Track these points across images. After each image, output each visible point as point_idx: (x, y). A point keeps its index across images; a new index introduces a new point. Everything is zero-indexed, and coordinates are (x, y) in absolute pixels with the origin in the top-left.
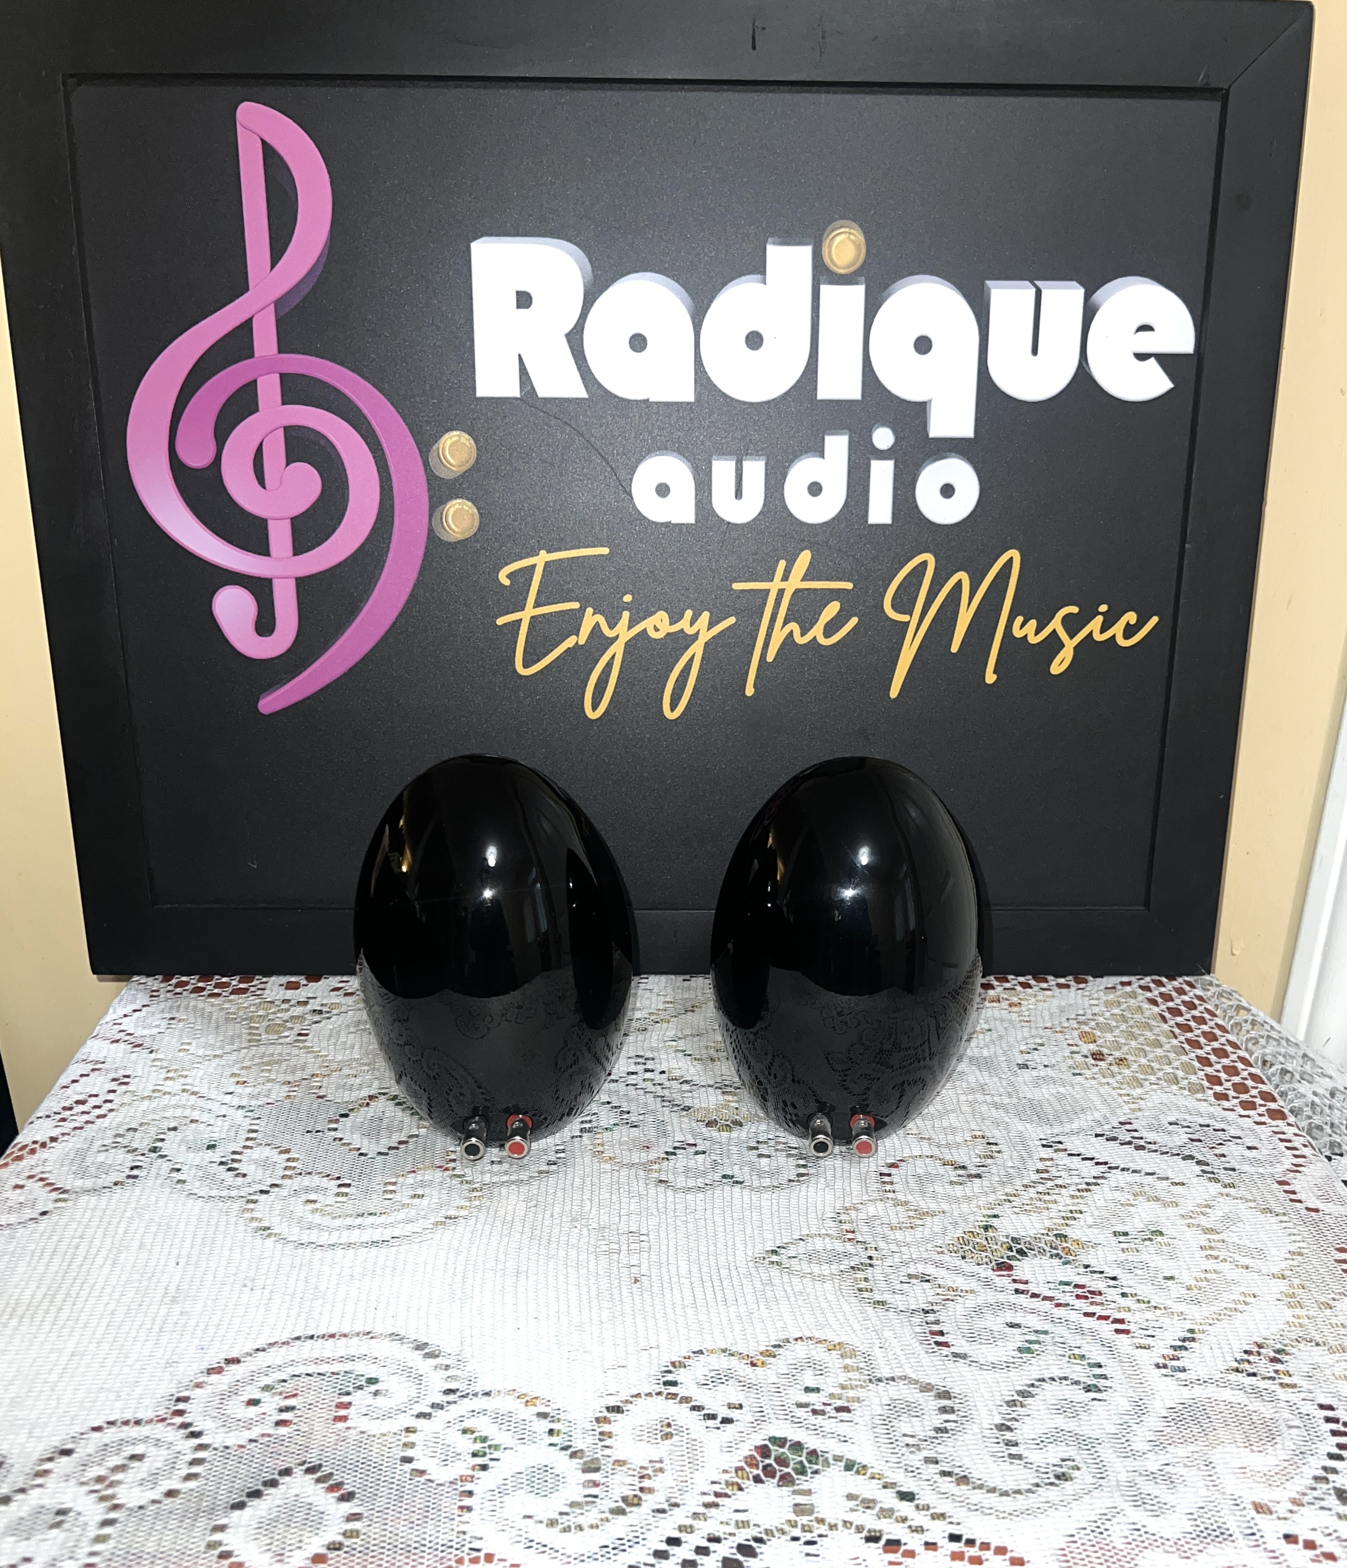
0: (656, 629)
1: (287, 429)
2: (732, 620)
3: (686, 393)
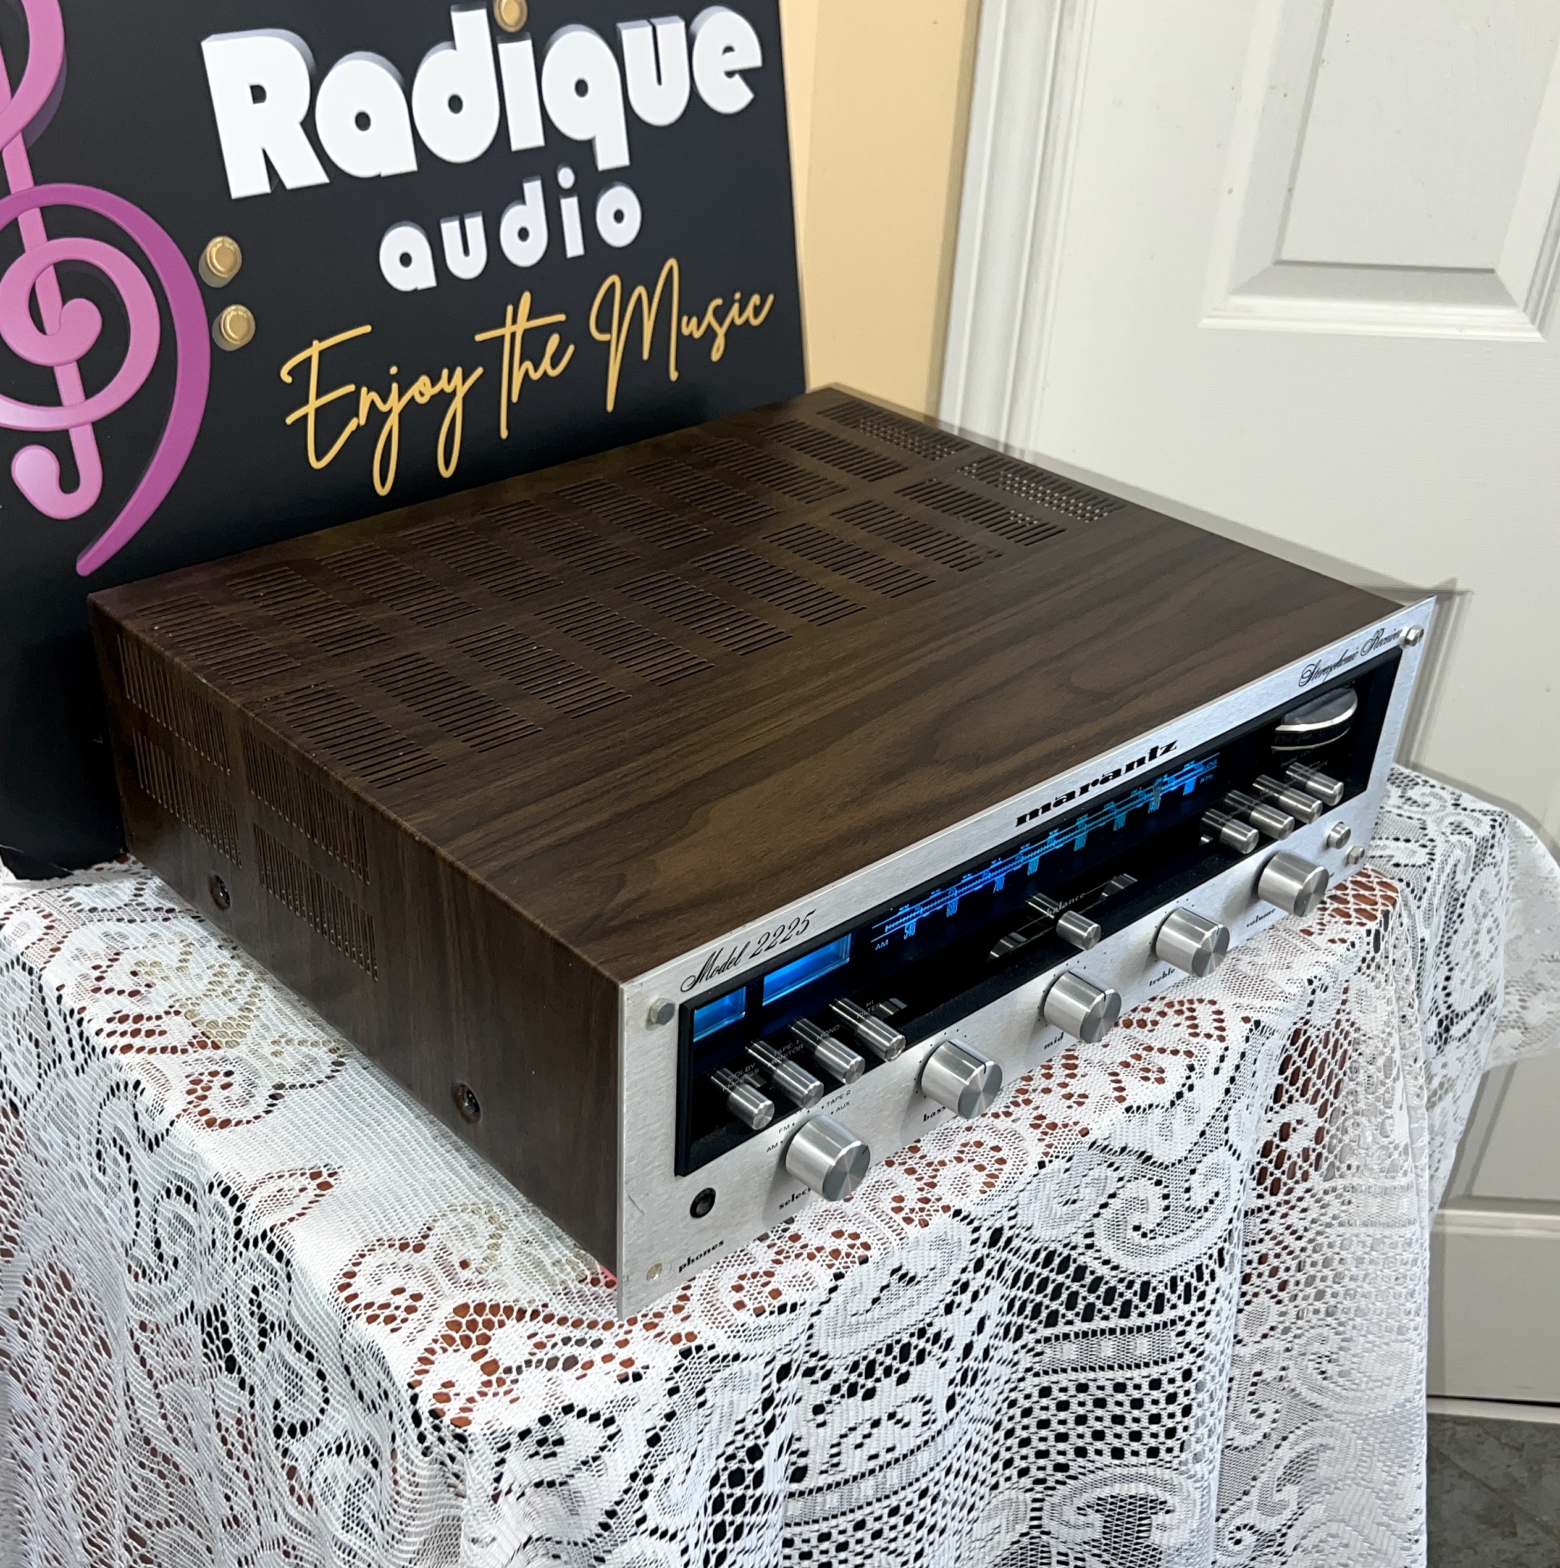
0: (422, 394)
1: (58, 266)
2: (480, 371)
3: (408, 163)
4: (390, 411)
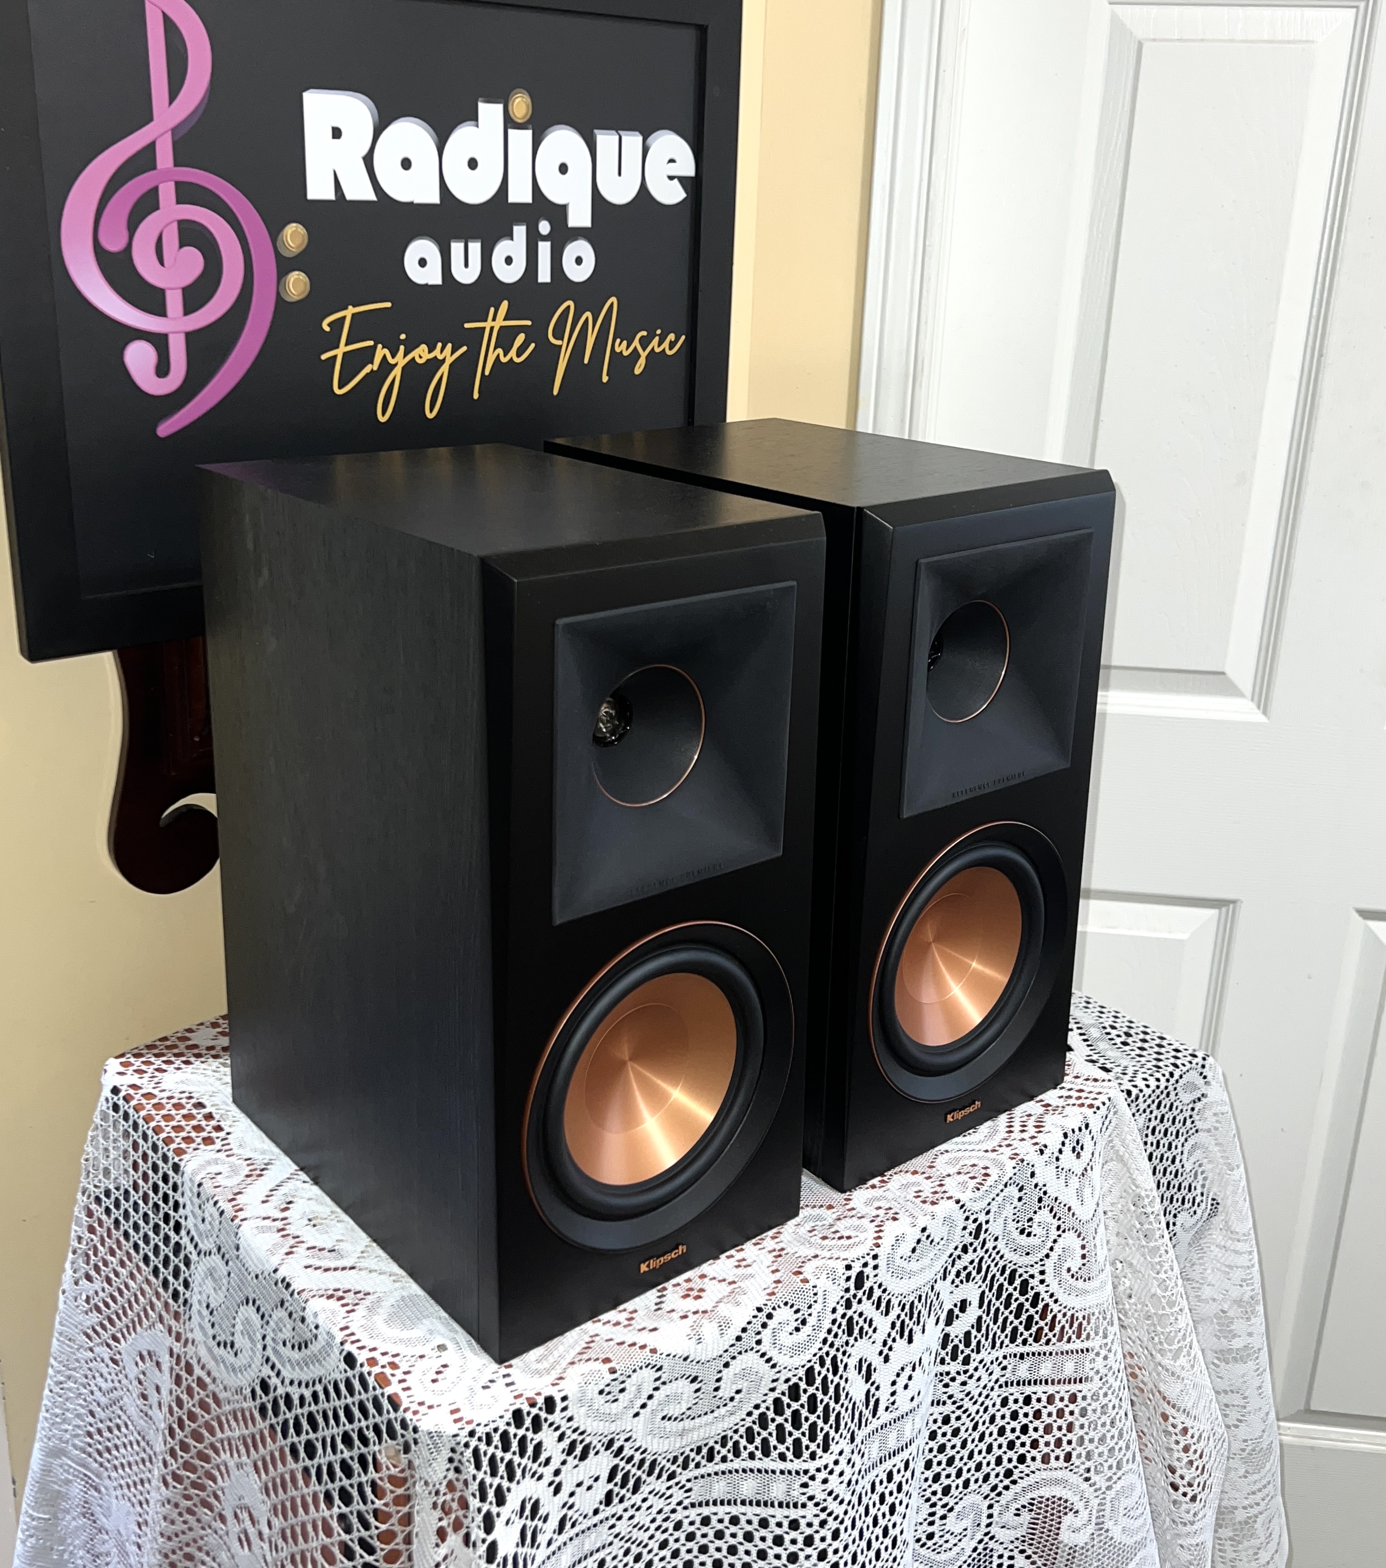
0: (421, 357)
1: (180, 222)
2: (464, 348)
3: (435, 198)
4: (396, 365)
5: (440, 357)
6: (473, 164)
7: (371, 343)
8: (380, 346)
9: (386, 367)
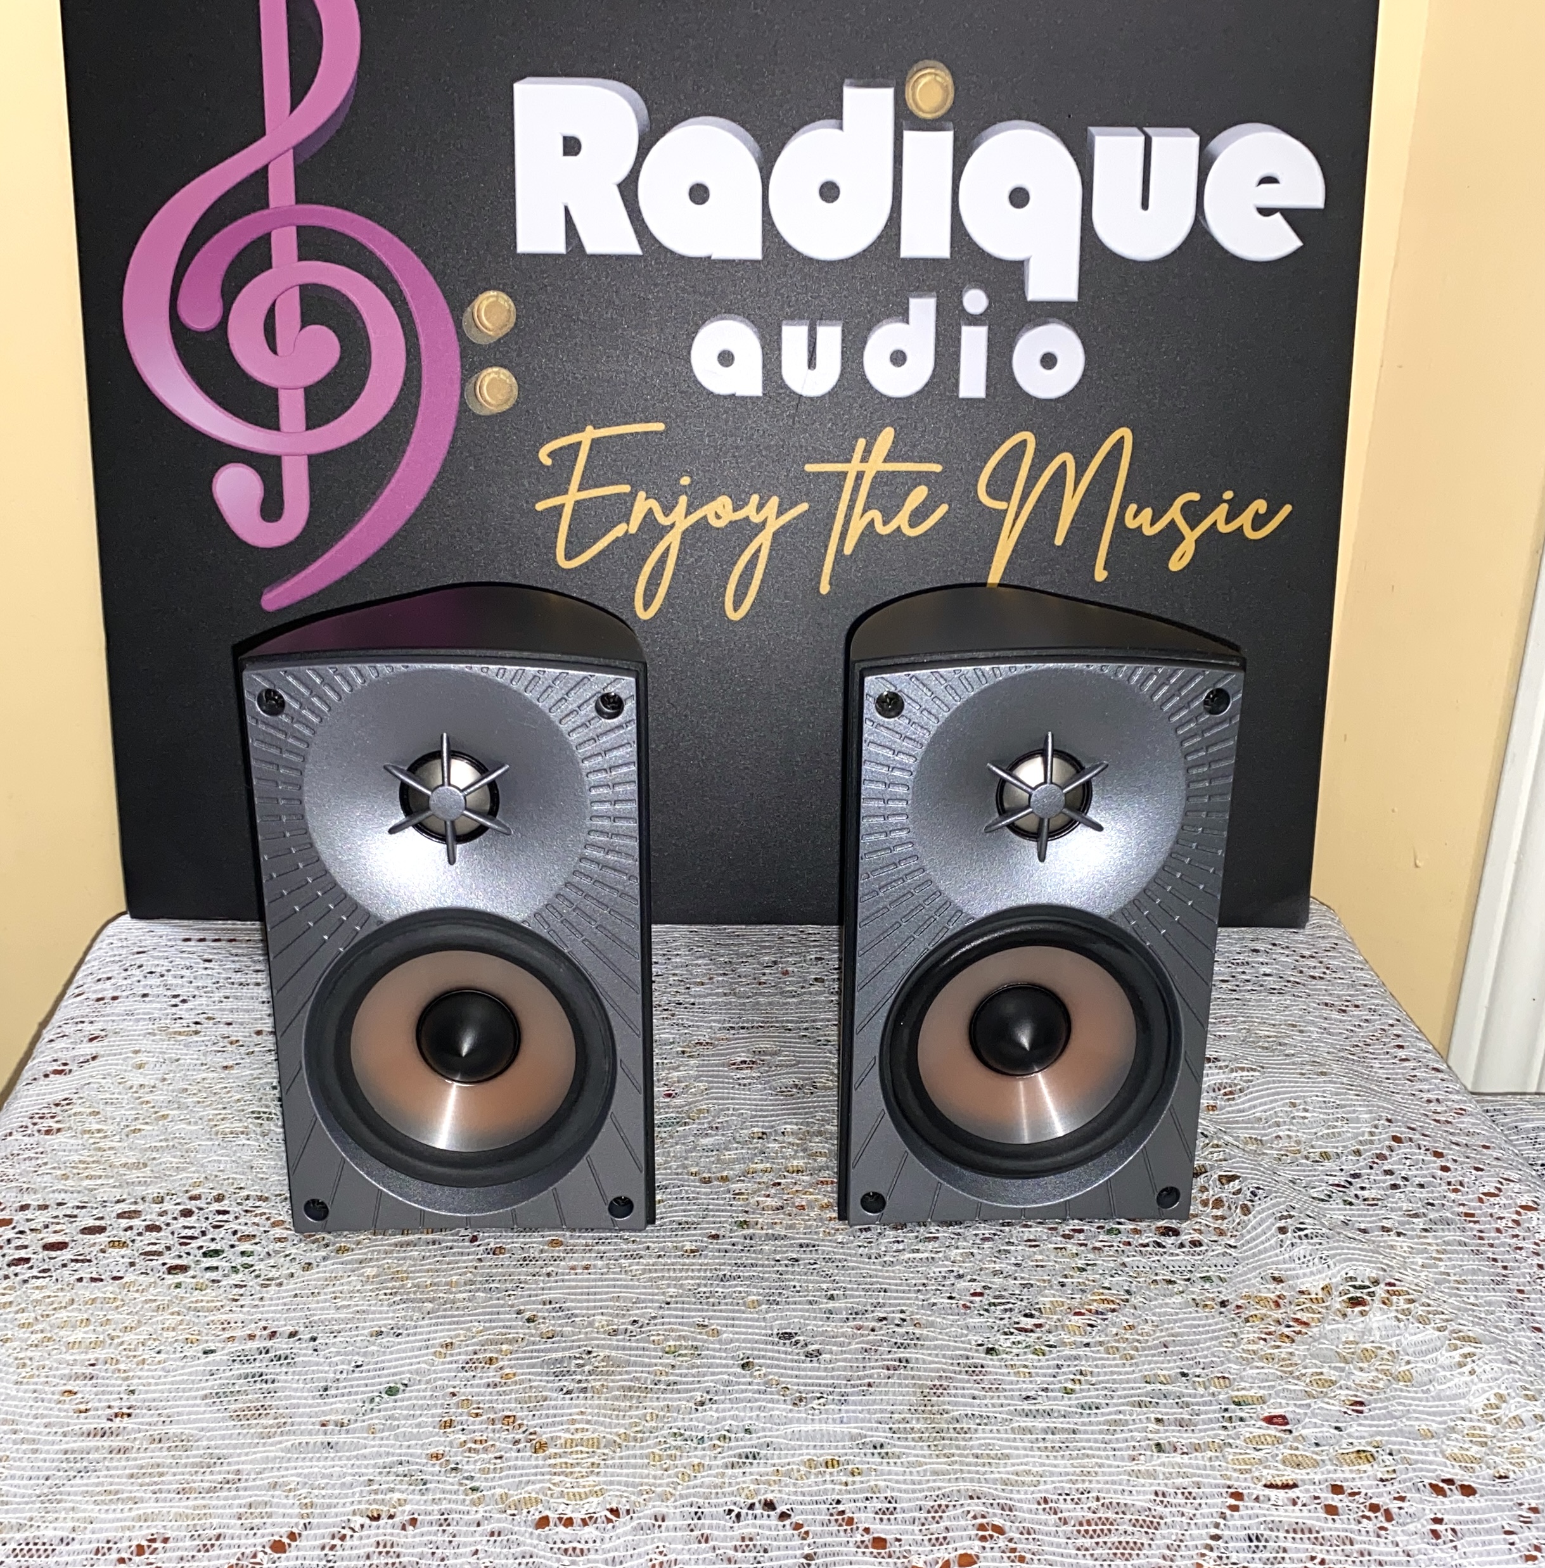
0: (718, 517)
1: (304, 288)
2: (804, 507)
4: (672, 526)
5: (756, 519)
6: (829, 192)
7: (626, 488)
8: (642, 495)
9: (652, 530)
